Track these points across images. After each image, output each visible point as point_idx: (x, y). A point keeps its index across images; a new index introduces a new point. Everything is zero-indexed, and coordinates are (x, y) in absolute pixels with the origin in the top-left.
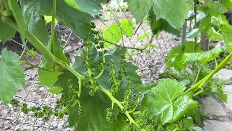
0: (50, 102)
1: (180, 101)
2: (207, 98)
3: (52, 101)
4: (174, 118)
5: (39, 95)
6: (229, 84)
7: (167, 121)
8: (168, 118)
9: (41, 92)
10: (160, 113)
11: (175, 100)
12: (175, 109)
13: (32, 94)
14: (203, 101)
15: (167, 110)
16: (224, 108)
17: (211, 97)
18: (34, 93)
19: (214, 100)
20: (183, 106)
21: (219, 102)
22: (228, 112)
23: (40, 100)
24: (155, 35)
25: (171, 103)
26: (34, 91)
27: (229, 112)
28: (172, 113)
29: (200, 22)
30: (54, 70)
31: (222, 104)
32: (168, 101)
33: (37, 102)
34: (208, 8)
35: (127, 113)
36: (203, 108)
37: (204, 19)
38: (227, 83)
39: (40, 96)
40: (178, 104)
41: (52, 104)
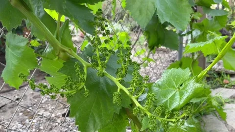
0: (39, 122)
1: (186, 86)
2: (208, 116)
3: (41, 122)
4: (181, 103)
5: (26, 115)
6: (229, 103)
7: (174, 107)
8: (174, 103)
9: (28, 112)
10: (166, 100)
11: (181, 85)
12: (182, 94)
13: (18, 115)
14: (204, 119)
15: (174, 96)
16: (226, 126)
17: (211, 115)
18: (21, 114)
19: (215, 118)
20: (189, 91)
21: (221, 120)
22: (230, 129)
23: (27, 121)
24: (152, 52)
25: (177, 90)
26: (21, 112)
27: (232, 130)
28: (179, 98)
29: (196, 39)
30: (59, 58)
31: (224, 122)
32: (174, 87)
33: (23, 123)
34: (203, 26)
35: (134, 98)
36: (204, 126)
37: (200, 36)
38: (228, 101)
39: (27, 117)
40: (184, 89)
41: (40, 125)
